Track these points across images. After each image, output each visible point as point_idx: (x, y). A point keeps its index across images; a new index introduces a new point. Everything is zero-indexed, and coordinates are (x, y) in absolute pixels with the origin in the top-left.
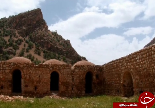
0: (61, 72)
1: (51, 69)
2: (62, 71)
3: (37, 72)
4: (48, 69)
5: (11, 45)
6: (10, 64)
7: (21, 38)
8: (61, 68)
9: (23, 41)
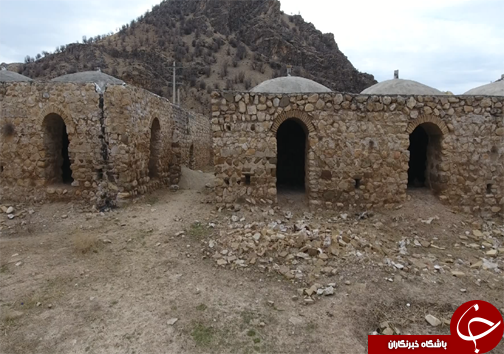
0: (450, 126)
1: (414, 114)
2: (455, 122)
3: (364, 127)
4: (402, 117)
5: (199, 53)
6: (269, 103)
7: (218, 35)
8: (451, 111)
9: (223, 44)
